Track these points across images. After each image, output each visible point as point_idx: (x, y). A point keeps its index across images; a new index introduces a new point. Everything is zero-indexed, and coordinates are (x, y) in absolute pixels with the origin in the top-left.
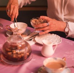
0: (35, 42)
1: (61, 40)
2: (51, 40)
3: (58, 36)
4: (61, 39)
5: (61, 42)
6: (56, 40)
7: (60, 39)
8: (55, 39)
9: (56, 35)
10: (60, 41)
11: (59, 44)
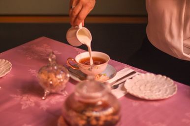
0: (124, 92)
1: (175, 88)
2: (156, 87)
3: (169, 79)
4: (176, 86)
5: (175, 93)
6: (165, 87)
7: (174, 85)
8: (164, 85)
9: (165, 77)
10: (175, 91)
11: (172, 97)
